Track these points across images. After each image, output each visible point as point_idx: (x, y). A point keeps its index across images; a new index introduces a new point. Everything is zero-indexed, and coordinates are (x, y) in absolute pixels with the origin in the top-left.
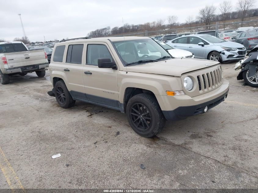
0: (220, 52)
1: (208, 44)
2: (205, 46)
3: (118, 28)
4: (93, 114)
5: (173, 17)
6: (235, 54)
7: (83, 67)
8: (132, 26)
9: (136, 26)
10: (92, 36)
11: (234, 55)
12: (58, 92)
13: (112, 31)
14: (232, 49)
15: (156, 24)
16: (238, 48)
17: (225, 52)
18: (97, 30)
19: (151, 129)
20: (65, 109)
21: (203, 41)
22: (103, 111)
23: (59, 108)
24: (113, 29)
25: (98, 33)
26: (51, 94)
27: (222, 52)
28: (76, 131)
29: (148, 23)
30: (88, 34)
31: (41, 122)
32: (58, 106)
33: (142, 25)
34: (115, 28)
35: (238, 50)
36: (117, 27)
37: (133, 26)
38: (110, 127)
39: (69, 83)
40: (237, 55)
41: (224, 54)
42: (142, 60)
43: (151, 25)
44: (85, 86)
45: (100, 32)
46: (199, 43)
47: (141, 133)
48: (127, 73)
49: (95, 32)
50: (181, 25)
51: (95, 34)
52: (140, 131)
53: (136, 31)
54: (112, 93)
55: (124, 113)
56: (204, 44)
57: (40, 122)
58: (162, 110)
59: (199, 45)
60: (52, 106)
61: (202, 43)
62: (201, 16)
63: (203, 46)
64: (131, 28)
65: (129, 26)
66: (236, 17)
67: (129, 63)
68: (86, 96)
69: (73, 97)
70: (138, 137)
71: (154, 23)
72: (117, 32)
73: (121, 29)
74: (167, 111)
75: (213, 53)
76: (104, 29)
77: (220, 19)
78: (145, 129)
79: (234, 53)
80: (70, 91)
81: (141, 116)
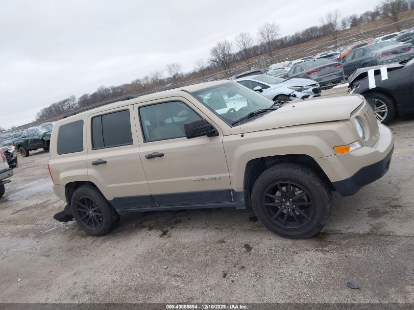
0: (289, 95)
1: (269, 87)
2: (265, 90)
3: (89, 95)
4: (165, 229)
5: (173, 65)
6: (309, 94)
7: (139, 149)
8: (112, 89)
9: (118, 88)
10: (46, 116)
11: (309, 96)
12: (80, 210)
13: (79, 102)
14: (303, 88)
15: (150, 80)
16: (310, 85)
17: (296, 93)
18: (54, 105)
19: (315, 222)
20: (102, 238)
21: (259, 84)
22: (181, 221)
23: (89, 239)
24: (80, 99)
25: (56, 110)
26: (62, 217)
27: (291, 95)
28: (165, 267)
29: (138, 80)
30: (39, 114)
31: (75, 274)
32: (85, 236)
33: (127, 85)
34: (83, 96)
35: (312, 88)
36: (87, 95)
37: (114, 89)
38: (222, 242)
39: (109, 186)
40: (312, 94)
41: (295, 96)
42: (253, 112)
43: (143, 83)
44: (150, 182)
45: (58, 107)
46: (255, 89)
47: (295, 233)
48: (242, 136)
49: (50, 108)
50: (186, 75)
51: (51, 111)
52: (291, 230)
53: (120, 95)
54: (215, 179)
55: (245, 208)
56: (263, 88)
57: (73, 273)
58: (332, 181)
59: (256, 91)
60: (71, 240)
61: (259, 88)
62: (214, 58)
63: (261, 91)
64: (111, 92)
65: (106, 89)
66: (259, 53)
67: (235, 120)
68: (152, 199)
69: (117, 210)
70: (290, 242)
71: (146, 78)
72: (88, 102)
73: (95, 95)
74: (343, 181)
75: (279, 98)
76: (64, 101)
77: (238, 58)
78: (301, 223)
79: (308, 92)
80: (112, 199)
81: (288, 204)
